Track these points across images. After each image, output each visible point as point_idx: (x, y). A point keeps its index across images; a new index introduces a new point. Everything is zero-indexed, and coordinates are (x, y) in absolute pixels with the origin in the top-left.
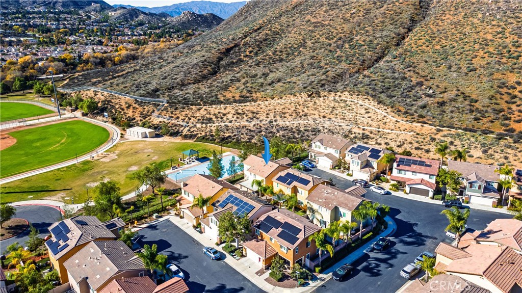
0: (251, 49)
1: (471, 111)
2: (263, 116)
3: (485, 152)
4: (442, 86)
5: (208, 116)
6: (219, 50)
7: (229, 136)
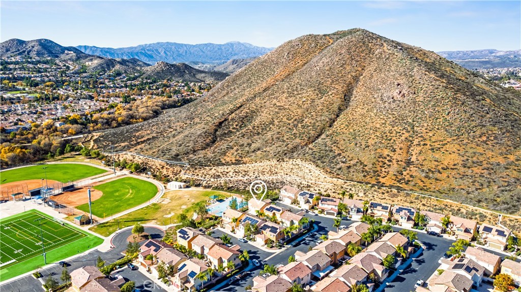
0: (236, 123)
1: (363, 172)
2: (251, 174)
3: (365, 194)
4: (351, 156)
5: (217, 174)
6: (214, 123)
7: (232, 186)
